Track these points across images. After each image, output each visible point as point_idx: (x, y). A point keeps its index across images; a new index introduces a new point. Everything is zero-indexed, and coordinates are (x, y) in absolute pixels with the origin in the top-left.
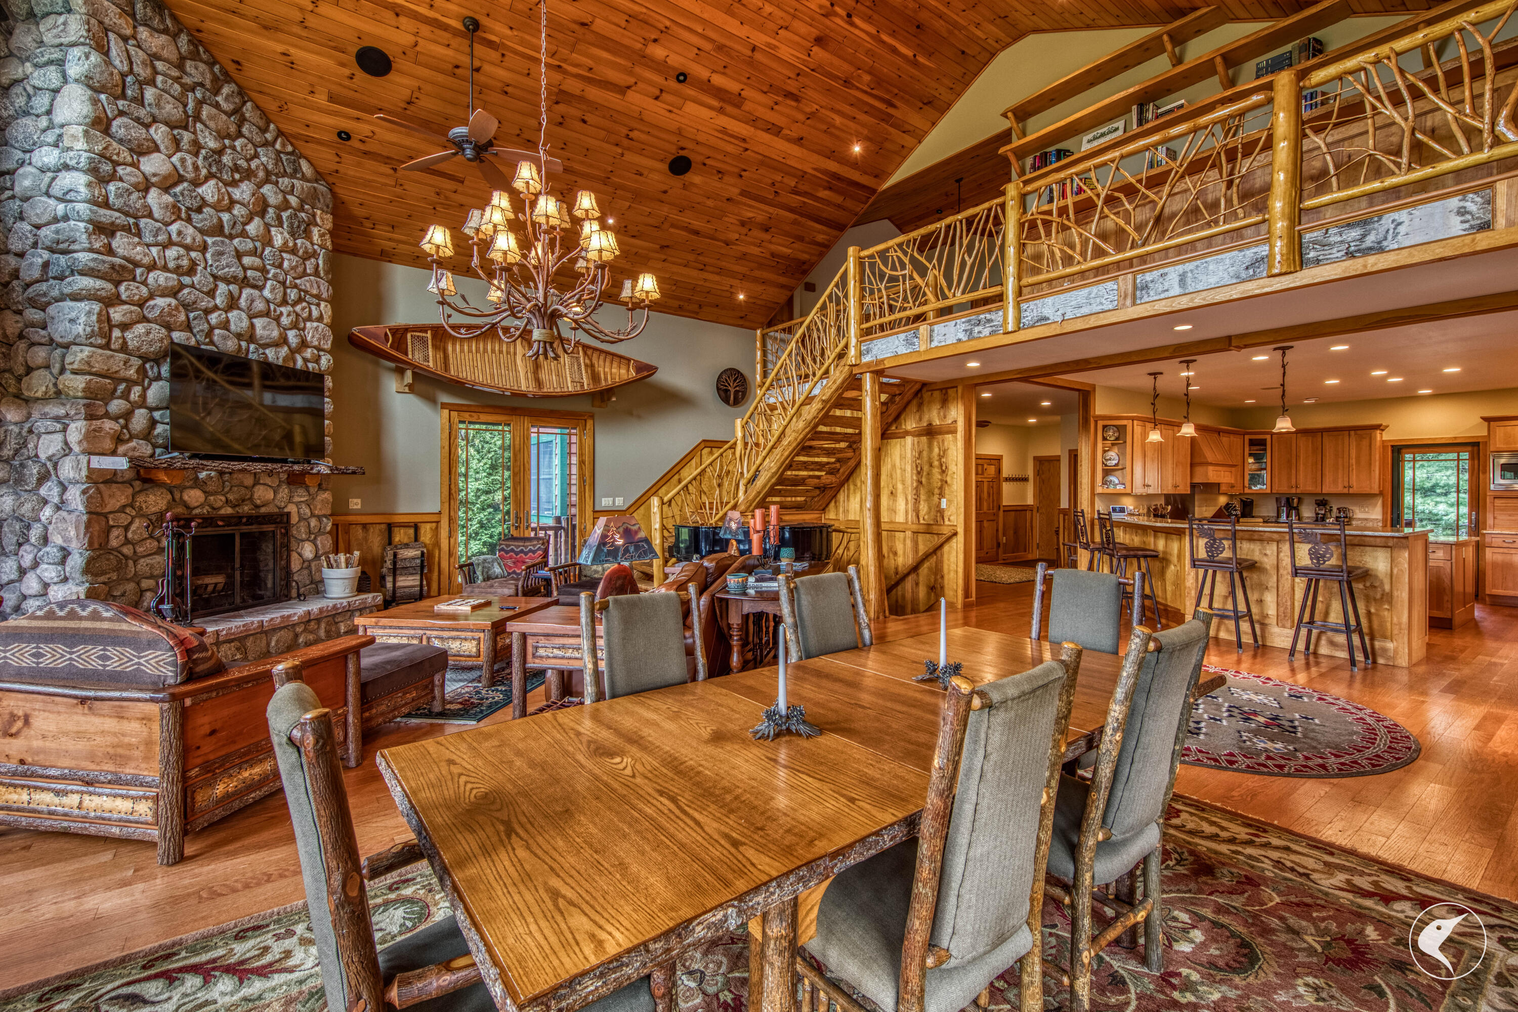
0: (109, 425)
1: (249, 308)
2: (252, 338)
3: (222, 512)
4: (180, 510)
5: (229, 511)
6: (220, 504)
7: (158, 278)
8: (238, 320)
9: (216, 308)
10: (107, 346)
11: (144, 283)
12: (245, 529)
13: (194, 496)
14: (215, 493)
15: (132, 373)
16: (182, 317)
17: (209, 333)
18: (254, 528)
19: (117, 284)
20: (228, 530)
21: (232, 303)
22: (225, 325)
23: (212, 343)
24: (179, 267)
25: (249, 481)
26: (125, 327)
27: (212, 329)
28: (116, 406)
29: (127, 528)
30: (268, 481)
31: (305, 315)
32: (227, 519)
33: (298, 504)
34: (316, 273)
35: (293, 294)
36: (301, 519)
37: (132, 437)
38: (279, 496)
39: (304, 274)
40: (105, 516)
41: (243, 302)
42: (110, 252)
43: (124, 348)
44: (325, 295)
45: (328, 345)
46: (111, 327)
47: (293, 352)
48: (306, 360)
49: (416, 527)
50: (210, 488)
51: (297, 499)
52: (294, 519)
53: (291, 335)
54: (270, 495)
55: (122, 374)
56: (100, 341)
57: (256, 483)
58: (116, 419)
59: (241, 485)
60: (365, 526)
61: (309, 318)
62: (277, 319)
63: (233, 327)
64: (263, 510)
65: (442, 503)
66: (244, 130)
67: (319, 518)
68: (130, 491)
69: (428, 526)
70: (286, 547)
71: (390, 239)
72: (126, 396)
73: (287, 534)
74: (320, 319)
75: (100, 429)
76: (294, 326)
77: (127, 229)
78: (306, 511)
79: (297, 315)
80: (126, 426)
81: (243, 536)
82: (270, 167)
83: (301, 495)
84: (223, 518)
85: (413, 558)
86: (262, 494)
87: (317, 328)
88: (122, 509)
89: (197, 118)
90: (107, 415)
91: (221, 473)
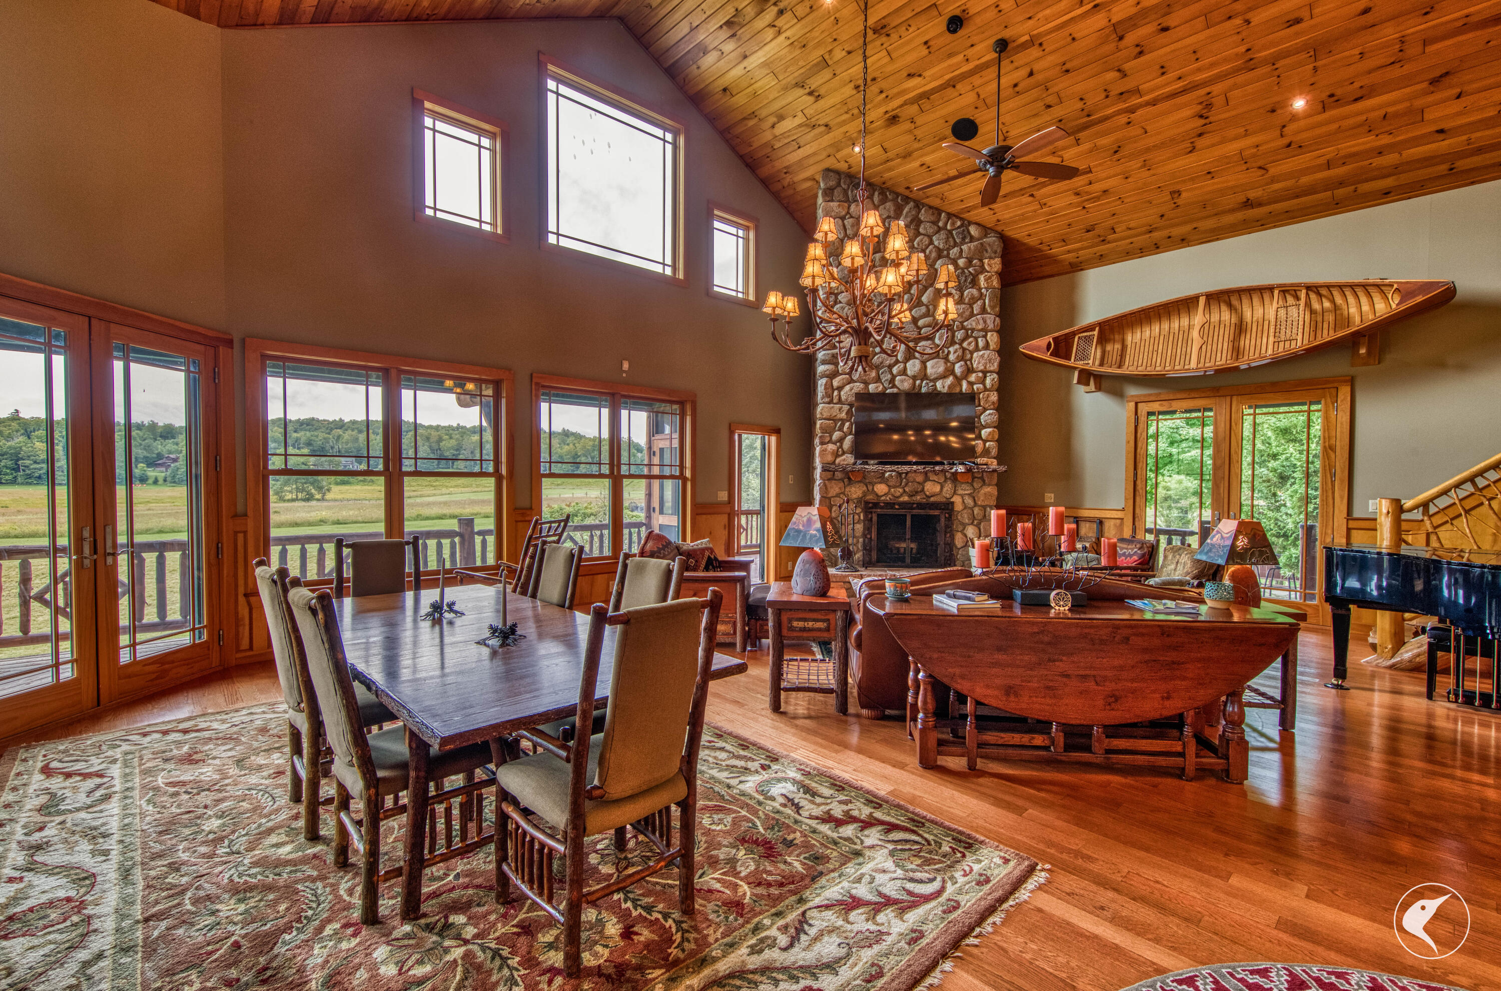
0: (831, 447)
1: (923, 355)
2: (925, 377)
3: (901, 499)
6: (898, 494)
8: (913, 367)
9: (897, 362)
10: (831, 402)
12: (915, 512)
13: (881, 489)
14: (895, 487)
15: (843, 415)
16: (874, 374)
17: (892, 381)
22: (904, 372)
23: (894, 386)
25: (920, 478)
27: (894, 377)
30: (936, 478)
32: (903, 505)
33: (962, 496)
34: (983, 310)
35: (959, 335)
36: (965, 507)
37: (844, 453)
38: (945, 489)
39: (972, 315)
40: (830, 499)
43: (840, 401)
44: (991, 326)
46: (833, 390)
47: (958, 380)
48: (971, 384)
50: (891, 484)
51: (960, 492)
53: (958, 366)
54: (937, 488)
55: (839, 416)
56: (827, 400)
57: (927, 479)
58: (835, 443)
59: (914, 481)
61: (977, 349)
62: (946, 358)
63: (909, 372)
64: (932, 499)
65: (1126, 499)
67: (984, 508)
68: (841, 484)
69: (1112, 522)
70: (949, 529)
72: (841, 429)
74: (987, 347)
76: (961, 358)
78: (969, 501)
79: (964, 349)
80: (841, 447)
81: (913, 516)
82: (941, 246)
83: (965, 489)
86: (931, 488)
87: (982, 356)
88: (838, 495)
90: (830, 442)
91: (900, 474)
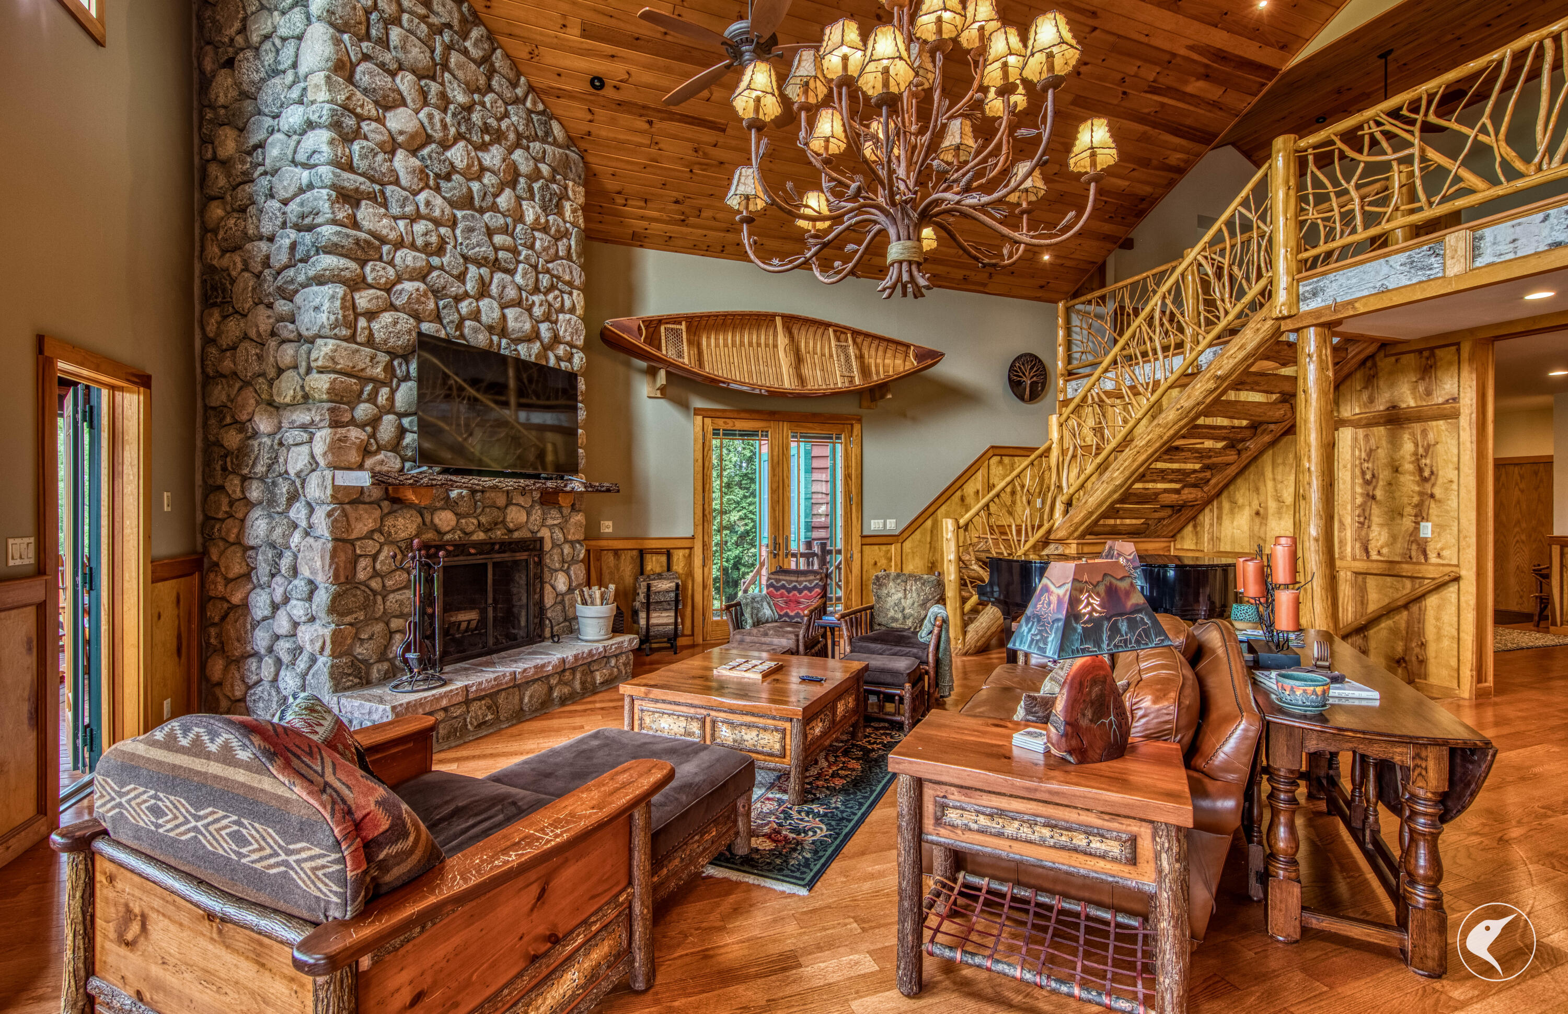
0: (355, 434)
1: (501, 296)
2: (503, 333)
3: (474, 537)
4: (429, 536)
5: (480, 536)
6: (471, 528)
7: (406, 258)
8: (489, 310)
9: (466, 295)
10: (352, 339)
11: (391, 263)
12: (498, 557)
13: (445, 520)
14: (467, 515)
15: (378, 371)
16: (432, 305)
17: (460, 326)
18: (506, 556)
19: (363, 263)
20: (480, 559)
21: (483, 291)
22: (476, 315)
23: (462, 336)
24: (427, 244)
25: (501, 501)
26: (371, 315)
27: (462, 320)
28: (363, 410)
29: (375, 557)
30: (521, 500)
31: (557, 305)
32: (478, 545)
33: (550, 527)
34: (569, 257)
35: (545, 280)
36: (555, 545)
37: (379, 449)
38: (532, 518)
39: (557, 257)
40: (352, 543)
41: (494, 289)
42: (356, 225)
43: (370, 342)
44: (577, 282)
45: (580, 342)
46: (357, 315)
47: (546, 348)
48: (558, 359)
49: (669, 554)
50: (462, 509)
51: (550, 522)
52: (548, 546)
53: (544, 327)
54: (523, 517)
55: (369, 372)
56: (345, 332)
57: (509, 503)
58: (362, 426)
59: (494, 506)
60: (616, 552)
61: (561, 310)
62: (529, 310)
63: (484, 318)
64: (516, 535)
65: (695, 525)
66: (495, 83)
67: (572, 543)
68: (377, 513)
69: (681, 553)
70: (538, 579)
71: (642, 218)
72: (372, 399)
73: (540, 563)
74: (572, 310)
75: (344, 439)
76: (547, 318)
77: (372, 197)
78: (559, 535)
79: (550, 305)
80: (373, 436)
81: (495, 565)
82: (521, 128)
83: (554, 518)
84: (475, 545)
85: (668, 592)
86: (516, 516)
87: (569, 321)
88: (370, 535)
89: (445, 67)
90: (353, 422)
91: (473, 492)
